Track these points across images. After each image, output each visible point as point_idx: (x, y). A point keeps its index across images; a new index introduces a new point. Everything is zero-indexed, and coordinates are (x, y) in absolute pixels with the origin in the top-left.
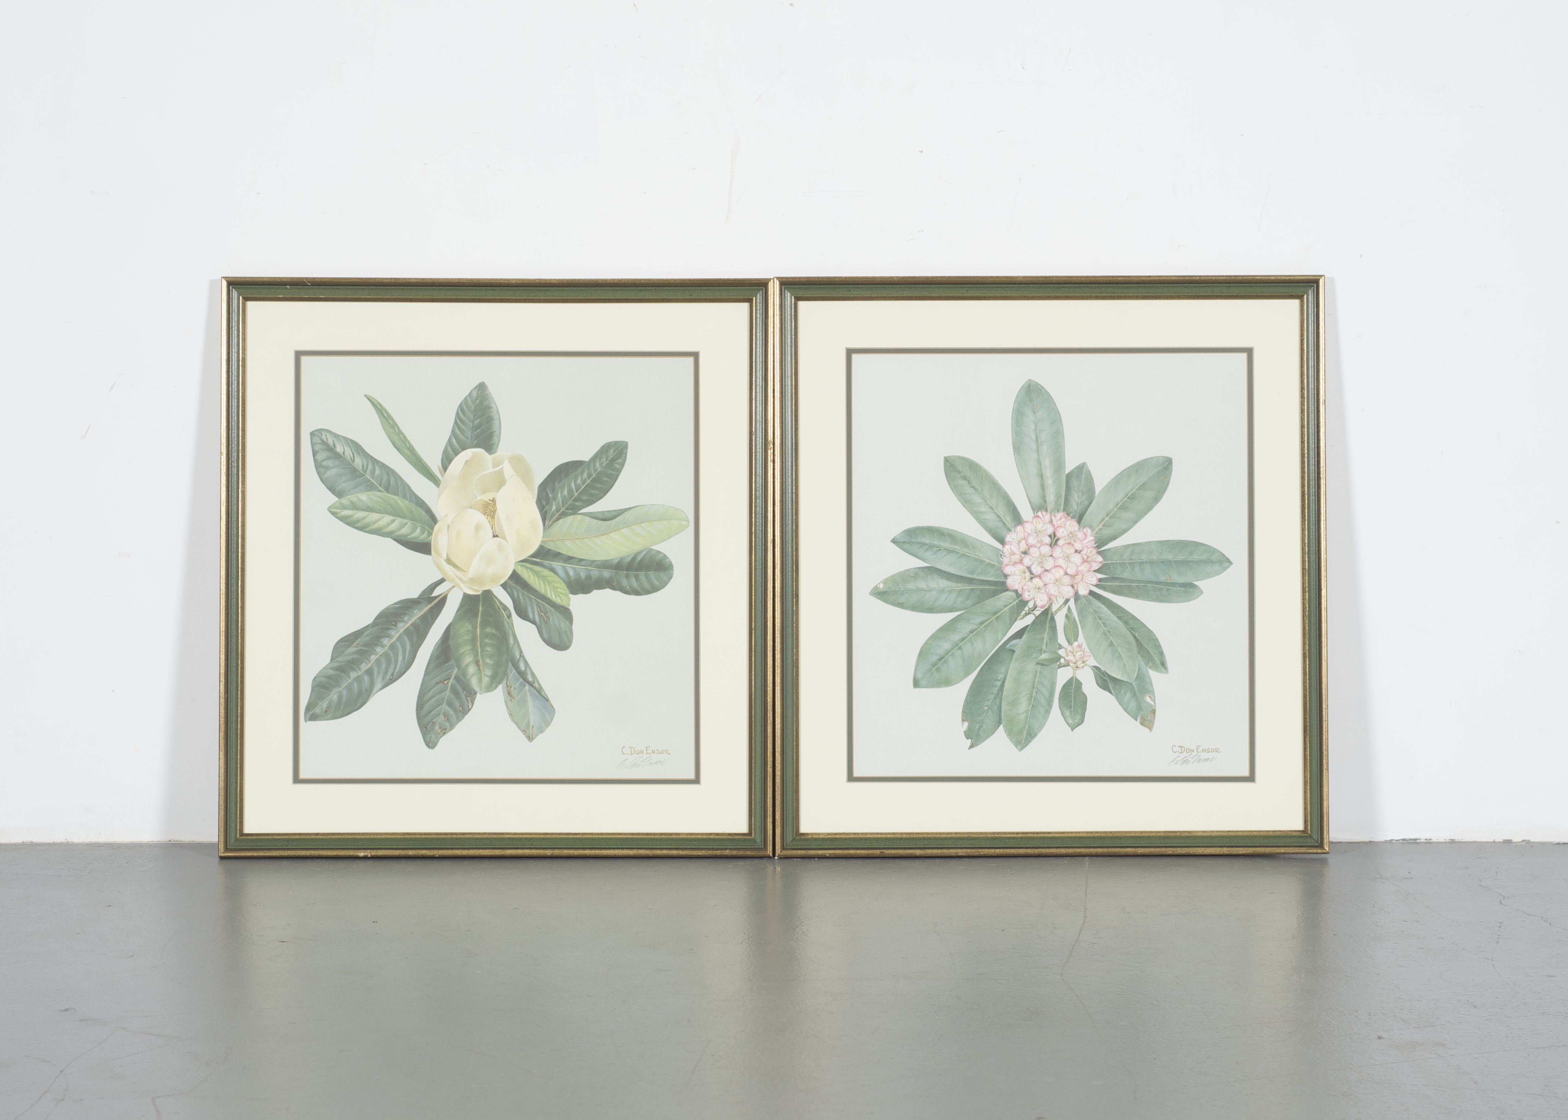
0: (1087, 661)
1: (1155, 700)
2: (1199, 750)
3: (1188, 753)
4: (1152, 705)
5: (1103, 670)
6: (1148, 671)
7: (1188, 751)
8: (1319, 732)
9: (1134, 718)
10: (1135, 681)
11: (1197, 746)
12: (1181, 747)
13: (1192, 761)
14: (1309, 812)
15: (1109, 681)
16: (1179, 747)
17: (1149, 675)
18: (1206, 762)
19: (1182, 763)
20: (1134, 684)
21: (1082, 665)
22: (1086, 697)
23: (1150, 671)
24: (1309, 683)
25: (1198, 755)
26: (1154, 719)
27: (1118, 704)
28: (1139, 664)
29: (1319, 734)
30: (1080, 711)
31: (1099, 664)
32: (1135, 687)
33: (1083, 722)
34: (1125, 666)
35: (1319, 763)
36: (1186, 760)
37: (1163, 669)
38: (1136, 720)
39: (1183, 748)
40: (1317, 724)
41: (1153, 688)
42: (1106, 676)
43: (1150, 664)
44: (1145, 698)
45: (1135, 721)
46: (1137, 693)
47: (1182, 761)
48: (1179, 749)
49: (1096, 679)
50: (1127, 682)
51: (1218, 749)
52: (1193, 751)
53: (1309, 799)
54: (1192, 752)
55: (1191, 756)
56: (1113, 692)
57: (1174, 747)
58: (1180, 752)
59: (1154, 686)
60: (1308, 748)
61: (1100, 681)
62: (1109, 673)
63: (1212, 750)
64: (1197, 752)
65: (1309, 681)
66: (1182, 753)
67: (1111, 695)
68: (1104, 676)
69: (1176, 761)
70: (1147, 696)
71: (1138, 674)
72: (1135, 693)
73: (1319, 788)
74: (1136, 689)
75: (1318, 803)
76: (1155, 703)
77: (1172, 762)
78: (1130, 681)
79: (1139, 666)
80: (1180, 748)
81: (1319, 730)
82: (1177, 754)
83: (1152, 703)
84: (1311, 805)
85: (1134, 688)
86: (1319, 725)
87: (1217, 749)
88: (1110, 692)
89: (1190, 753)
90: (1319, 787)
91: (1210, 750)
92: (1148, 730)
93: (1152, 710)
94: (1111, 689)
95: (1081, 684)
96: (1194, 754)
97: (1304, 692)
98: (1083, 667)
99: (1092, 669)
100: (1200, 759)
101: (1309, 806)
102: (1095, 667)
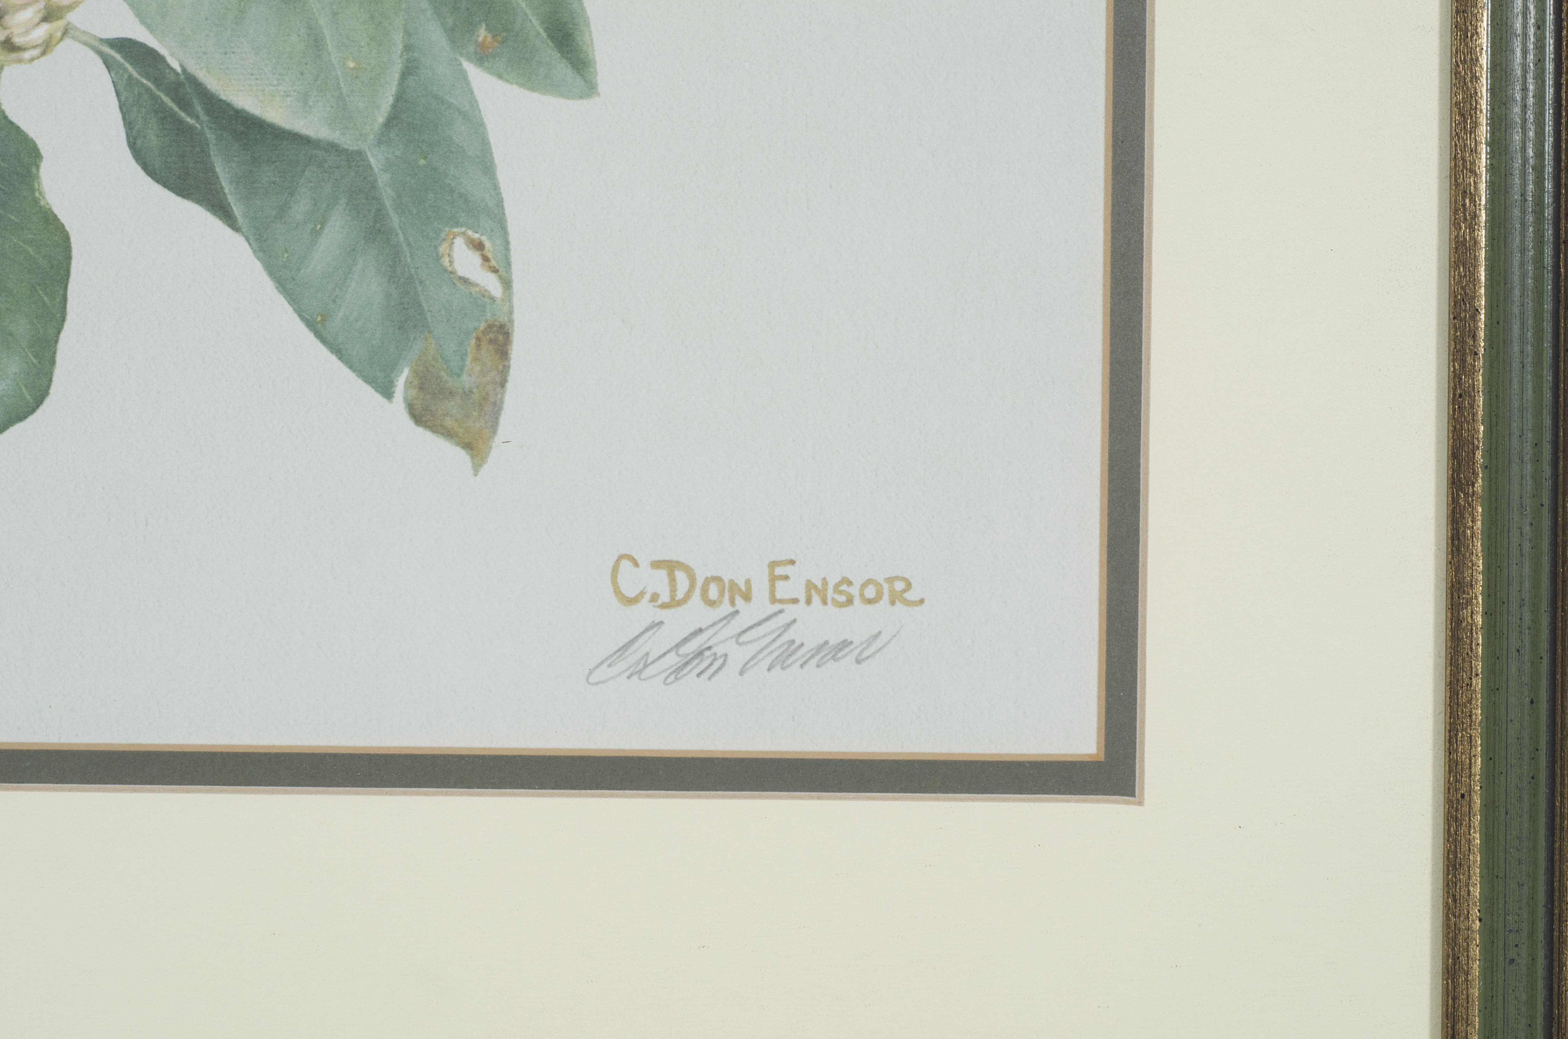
0: (70, 8)
1: (508, 265)
2: (783, 590)
3: (711, 604)
4: (485, 293)
5: (175, 65)
6: (463, 77)
7: (713, 592)
8: (1547, 484)
9: (370, 380)
10: (380, 143)
11: (773, 565)
12: (670, 566)
13: (738, 655)
14: (1475, 992)
15: (210, 135)
16: (657, 565)
17: (473, 102)
18: (831, 665)
19: (678, 671)
20: (375, 160)
21: (41, 32)
22: (67, 238)
23: (478, 77)
24: (1492, 168)
25: (781, 620)
26: (503, 384)
27: (268, 285)
28: (408, 34)
29: (1546, 499)
30: (21, 327)
31: (150, 28)
32: (383, 179)
33: (40, 396)
34: (316, 43)
35: (1544, 683)
36: (700, 654)
37: (563, 70)
38: (387, 392)
39: (681, 577)
40: (1538, 428)
41: (496, 187)
42: (199, 109)
43: (482, 33)
44: (443, 248)
45: (379, 398)
46: (395, 221)
47: (672, 660)
48: (658, 582)
49: (128, 124)
50: (332, 147)
51: (909, 586)
52: (747, 597)
53: (1475, 912)
54: (740, 602)
55: (736, 626)
56: (237, 210)
57: (625, 564)
58: (665, 598)
59: (502, 175)
60: (1479, 588)
61: (153, 139)
62: (212, 84)
63: (870, 592)
64: (774, 600)
65: (1492, 155)
66: (674, 603)
67: (229, 231)
68: (184, 104)
69: (633, 657)
70: (459, 242)
71: (400, 98)
72: (380, 215)
73: (1542, 843)
74: (387, 193)
75: (1532, 934)
76: (507, 284)
77: (609, 660)
78: (347, 142)
79: (408, 48)
80: (663, 574)
81: (1547, 471)
82: (645, 613)
83: (491, 284)
84: (1488, 946)
85: (374, 186)
86: (1548, 436)
87: (899, 586)
88: (222, 210)
89: (725, 608)
90: (1542, 832)
91: (854, 591)
92: (460, 456)
93: (490, 327)
94: (227, 188)
95: (33, 153)
96: (750, 613)
97: (1455, 224)
98: (47, 47)
99: (108, 63)
100: (793, 647)
101: (1476, 952)
102: (125, 46)
